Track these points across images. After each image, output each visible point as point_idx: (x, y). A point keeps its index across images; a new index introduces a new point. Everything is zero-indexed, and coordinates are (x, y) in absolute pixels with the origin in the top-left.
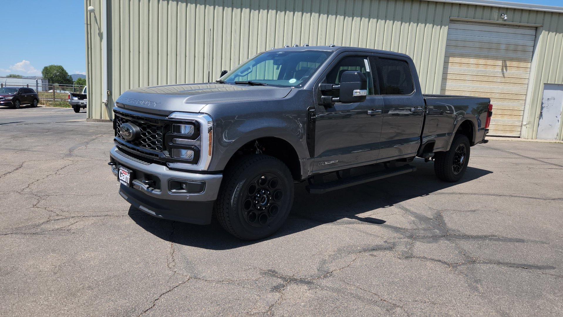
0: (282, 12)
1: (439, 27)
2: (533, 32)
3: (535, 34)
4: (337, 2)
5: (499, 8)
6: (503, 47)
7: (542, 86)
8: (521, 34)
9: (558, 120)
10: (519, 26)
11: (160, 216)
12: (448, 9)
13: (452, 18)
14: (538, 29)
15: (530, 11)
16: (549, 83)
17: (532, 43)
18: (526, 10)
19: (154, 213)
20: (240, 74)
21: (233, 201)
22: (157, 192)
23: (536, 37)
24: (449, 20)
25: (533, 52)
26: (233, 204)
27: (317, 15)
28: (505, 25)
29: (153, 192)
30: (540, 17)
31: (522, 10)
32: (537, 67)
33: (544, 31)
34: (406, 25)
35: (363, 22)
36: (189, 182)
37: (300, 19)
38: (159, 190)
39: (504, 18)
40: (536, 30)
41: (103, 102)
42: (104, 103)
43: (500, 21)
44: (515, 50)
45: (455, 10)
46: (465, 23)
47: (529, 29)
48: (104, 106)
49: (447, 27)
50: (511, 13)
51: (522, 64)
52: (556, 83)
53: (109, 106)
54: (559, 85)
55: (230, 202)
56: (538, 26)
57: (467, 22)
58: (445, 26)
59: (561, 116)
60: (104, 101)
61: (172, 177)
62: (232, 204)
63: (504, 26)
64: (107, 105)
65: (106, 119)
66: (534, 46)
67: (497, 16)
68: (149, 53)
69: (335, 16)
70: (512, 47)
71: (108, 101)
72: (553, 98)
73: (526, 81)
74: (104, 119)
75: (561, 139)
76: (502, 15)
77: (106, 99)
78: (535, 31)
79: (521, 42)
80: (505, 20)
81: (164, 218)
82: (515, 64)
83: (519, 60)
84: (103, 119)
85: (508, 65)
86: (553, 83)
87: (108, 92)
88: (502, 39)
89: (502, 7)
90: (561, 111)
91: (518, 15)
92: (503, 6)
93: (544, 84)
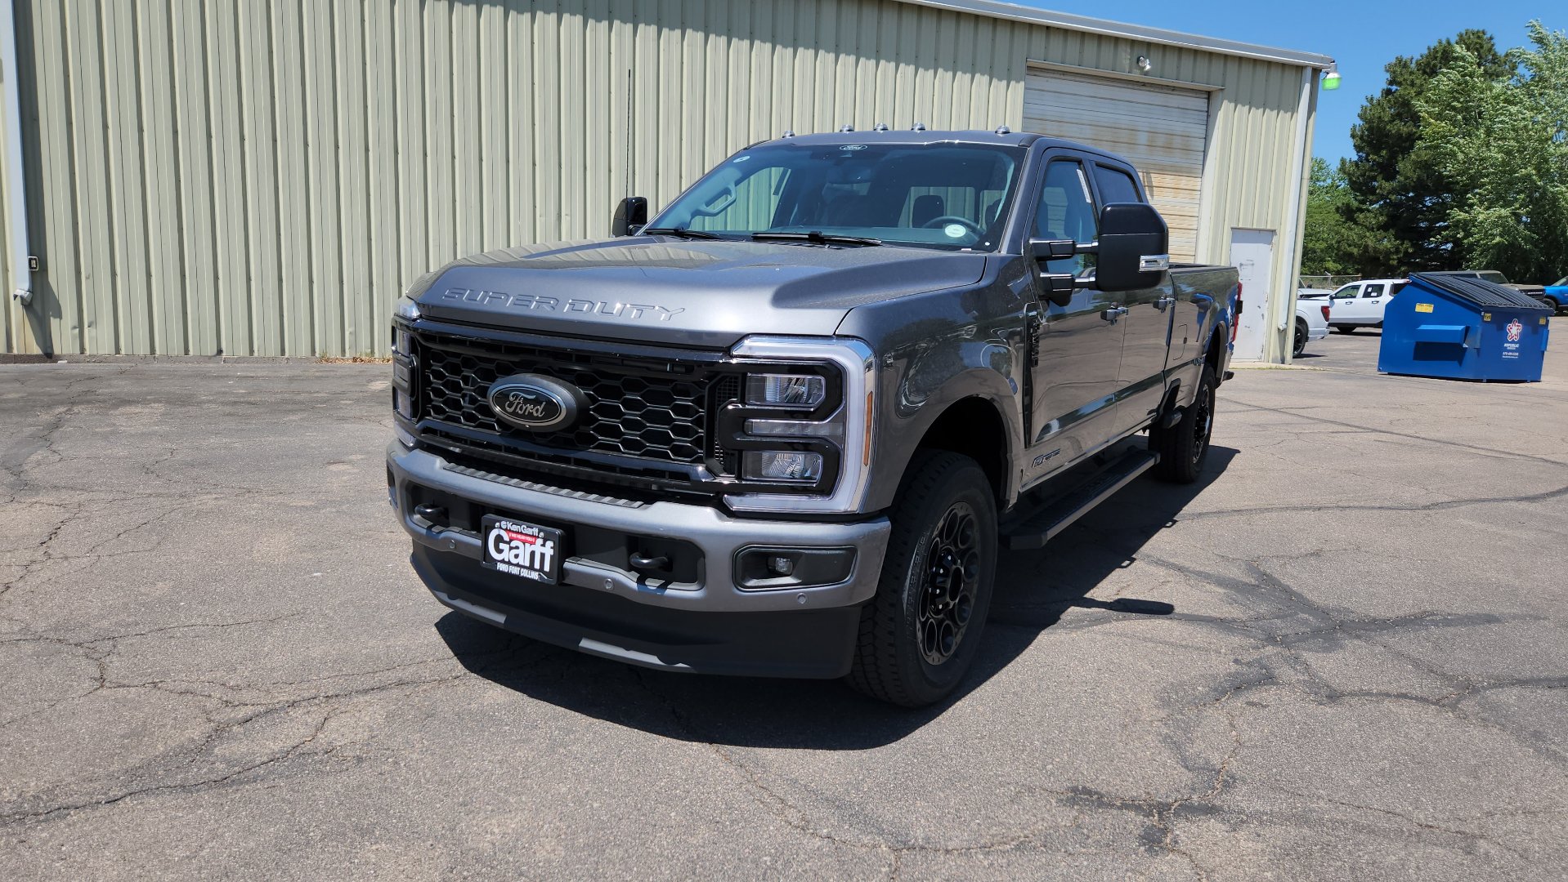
0: (600, 21)
1: (1004, 83)
2: (1201, 103)
3: (1206, 109)
4: (752, 2)
5: (1133, 43)
6: (1143, 138)
7: (1227, 234)
8: (1179, 108)
9: (1263, 315)
10: (1174, 89)
11: (680, 665)
12: (1021, 37)
13: (1033, 62)
14: (1213, 97)
15: (1196, 52)
16: (1240, 226)
17: (1201, 131)
18: (1189, 50)
19: (654, 660)
20: (703, 208)
21: (909, 595)
22: (683, 592)
23: (1208, 116)
24: (1024, 67)
25: (1205, 153)
26: (907, 604)
27: (700, 35)
28: (1144, 84)
29: (668, 592)
30: (1217, 66)
31: (1180, 49)
32: (1215, 189)
33: (1225, 102)
34: (926, 75)
35: (821, 62)
36: (810, 552)
37: (652, 44)
38: (694, 586)
39: (1145, 67)
40: (1208, 99)
41: (15, 297)
42: (18, 299)
43: (1136, 75)
44: (1168, 148)
45: (1039, 39)
46: (1058, 76)
47: (1194, 95)
48: (16, 310)
49: (1022, 84)
50: (1157, 55)
51: (1184, 182)
52: (1255, 227)
53: (37, 307)
54: (1260, 230)
55: (900, 600)
56: (1211, 89)
57: (1064, 73)
58: (1018, 82)
59: (1267, 305)
60: (20, 292)
61: (748, 540)
62: (905, 606)
63: (1144, 88)
64: (28, 305)
65: (28, 353)
66: (1207, 138)
67: (1128, 62)
68: (175, 132)
69: (748, 42)
70: (1161, 140)
71: (32, 290)
72: (1251, 263)
73: (1194, 224)
74: (23, 353)
75: (1270, 361)
76: (1138, 60)
77: (26, 285)
78: (1206, 101)
79: (1179, 127)
80: (1146, 74)
81: (693, 671)
82: (1169, 180)
83: (1177, 170)
84: (15, 352)
85: (1154, 184)
86: (1249, 227)
87: (30, 260)
88: (1138, 119)
89: (1139, 39)
90: (1268, 292)
91: (1171, 60)
92: (1140, 37)
93: (1232, 228)
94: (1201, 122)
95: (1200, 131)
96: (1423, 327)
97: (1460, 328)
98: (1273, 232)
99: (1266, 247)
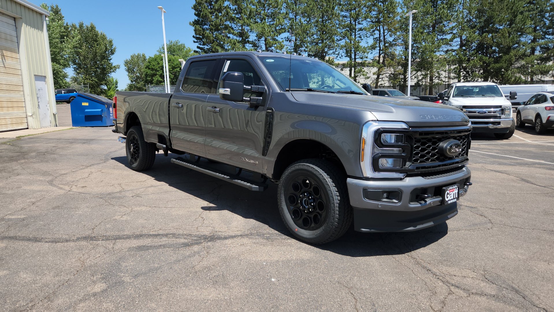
94: (13, 30)
95: (14, 33)
96: (86, 110)
97: (100, 110)
98: (45, 77)
99: (43, 83)
